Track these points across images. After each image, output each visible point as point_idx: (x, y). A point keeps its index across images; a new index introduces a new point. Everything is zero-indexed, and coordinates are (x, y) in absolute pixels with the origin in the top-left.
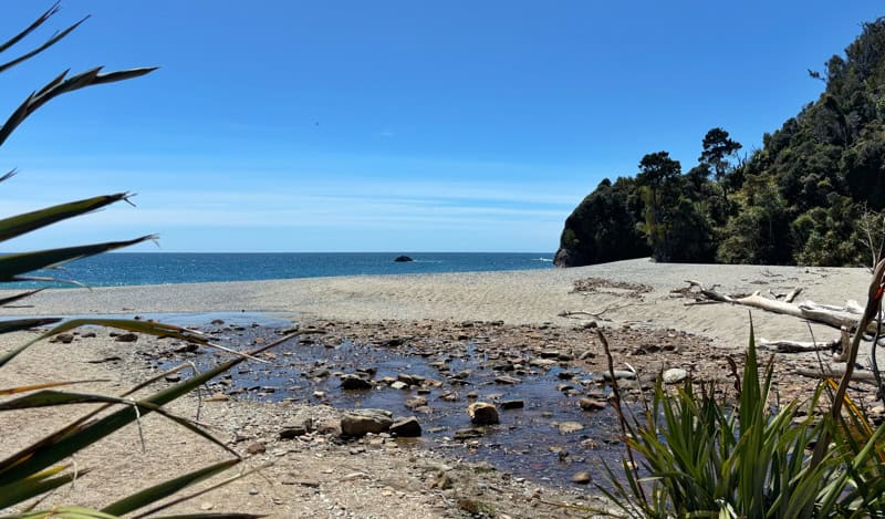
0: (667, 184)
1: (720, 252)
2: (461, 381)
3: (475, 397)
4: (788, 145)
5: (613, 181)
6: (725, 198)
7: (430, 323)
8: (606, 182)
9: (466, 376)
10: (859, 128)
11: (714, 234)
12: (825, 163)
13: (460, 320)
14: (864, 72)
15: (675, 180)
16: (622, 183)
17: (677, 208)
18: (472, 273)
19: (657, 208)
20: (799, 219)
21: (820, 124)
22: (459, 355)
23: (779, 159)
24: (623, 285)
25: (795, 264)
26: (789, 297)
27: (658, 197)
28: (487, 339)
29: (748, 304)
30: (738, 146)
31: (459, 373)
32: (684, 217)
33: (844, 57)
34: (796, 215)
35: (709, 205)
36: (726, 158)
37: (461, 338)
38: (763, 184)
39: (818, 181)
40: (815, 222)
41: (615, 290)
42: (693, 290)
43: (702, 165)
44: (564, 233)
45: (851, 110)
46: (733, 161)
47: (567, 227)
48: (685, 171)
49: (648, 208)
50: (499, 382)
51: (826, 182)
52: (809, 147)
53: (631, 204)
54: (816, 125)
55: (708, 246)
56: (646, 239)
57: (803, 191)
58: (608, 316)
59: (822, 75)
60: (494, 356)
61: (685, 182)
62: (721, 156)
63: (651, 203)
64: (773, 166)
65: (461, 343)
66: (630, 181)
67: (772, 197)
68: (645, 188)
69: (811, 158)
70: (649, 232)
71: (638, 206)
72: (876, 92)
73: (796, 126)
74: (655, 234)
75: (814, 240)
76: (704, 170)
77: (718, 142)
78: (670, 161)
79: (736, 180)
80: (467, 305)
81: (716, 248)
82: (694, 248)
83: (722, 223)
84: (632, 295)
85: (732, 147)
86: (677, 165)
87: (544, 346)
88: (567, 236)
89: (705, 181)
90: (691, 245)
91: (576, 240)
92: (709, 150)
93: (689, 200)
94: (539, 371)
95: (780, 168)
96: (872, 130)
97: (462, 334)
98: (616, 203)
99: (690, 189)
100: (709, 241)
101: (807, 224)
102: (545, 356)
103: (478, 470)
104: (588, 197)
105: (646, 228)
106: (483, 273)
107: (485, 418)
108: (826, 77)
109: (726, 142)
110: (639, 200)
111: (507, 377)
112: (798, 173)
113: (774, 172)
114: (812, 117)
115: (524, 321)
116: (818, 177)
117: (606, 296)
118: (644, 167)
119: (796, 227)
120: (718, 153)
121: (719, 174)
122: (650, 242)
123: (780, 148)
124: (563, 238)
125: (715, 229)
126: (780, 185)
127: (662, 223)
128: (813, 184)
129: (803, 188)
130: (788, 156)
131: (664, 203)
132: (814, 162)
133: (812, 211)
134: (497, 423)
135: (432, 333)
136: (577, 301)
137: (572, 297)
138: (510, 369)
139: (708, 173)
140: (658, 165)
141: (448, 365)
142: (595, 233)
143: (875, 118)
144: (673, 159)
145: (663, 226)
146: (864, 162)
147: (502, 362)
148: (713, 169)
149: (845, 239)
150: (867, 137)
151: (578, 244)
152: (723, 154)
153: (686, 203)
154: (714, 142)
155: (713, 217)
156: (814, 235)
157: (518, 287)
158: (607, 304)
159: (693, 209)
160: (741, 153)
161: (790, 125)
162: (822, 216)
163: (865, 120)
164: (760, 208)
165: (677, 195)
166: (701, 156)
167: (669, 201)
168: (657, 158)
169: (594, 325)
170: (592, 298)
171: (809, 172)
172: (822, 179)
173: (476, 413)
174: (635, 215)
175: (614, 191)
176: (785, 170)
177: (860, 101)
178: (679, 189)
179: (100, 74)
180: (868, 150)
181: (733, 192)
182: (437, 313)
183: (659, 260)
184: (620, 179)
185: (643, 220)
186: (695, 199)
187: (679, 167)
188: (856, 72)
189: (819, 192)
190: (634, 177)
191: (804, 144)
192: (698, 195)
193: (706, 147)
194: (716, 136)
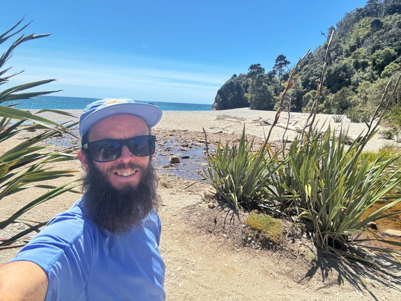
0: (259, 78)
1: (275, 107)
2: (168, 149)
3: (173, 155)
4: (308, 64)
5: (238, 76)
6: (280, 84)
7: (159, 130)
8: (235, 75)
9: (170, 148)
10: (335, 58)
11: (274, 99)
12: (319, 72)
13: (171, 129)
14: (342, 34)
15: (262, 76)
16: (241, 76)
17: (261, 88)
18: (178, 111)
19: (253, 87)
20: (307, 94)
21: (321, 56)
22: (169, 141)
23: (303, 69)
24: (235, 118)
25: (302, 112)
26: (293, 124)
27: (254, 83)
28: (181, 136)
29: (279, 126)
30: (289, 63)
31: (168, 147)
32: (263, 92)
33: (336, 27)
34: (306, 92)
35: (274, 87)
36: (284, 68)
37: (171, 135)
38: (295, 80)
39: (316, 79)
40: (312, 96)
41: (232, 120)
42: (260, 120)
43: (274, 70)
44: (217, 96)
45: (334, 50)
46: (286, 69)
47: (218, 94)
48: (266, 72)
49: (250, 87)
50: (182, 150)
51: (319, 80)
52: (315, 65)
53: (244, 85)
54: (319, 56)
55: (271, 104)
56: (248, 100)
57: (310, 83)
58: (227, 129)
59: (326, 34)
60: (182, 142)
61: (266, 77)
62: (281, 67)
63: (251, 85)
64: (300, 72)
65: (171, 137)
66: (244, 76)
67: (298, 85)
68: (250, 79)
69: (315, 70)
70: (249, 98)
71: (247, 86)
72: (344, 43)
73: (312, 56)
74: (252, 98)
75: (310, 103)
76: (274, 72)
77: (282, 60)
78: (261, 68)
79: (286, 77)
80: (174, 123)
81: (274, 105)
82: (266, 104)
83: (278, 95)
84: (237, 122)
85: (286, 63)
86: (263, 70)
87: (201, 139)
88: (218, 97)
89: (274, 77)
90: (265, 104)
91: (221, 100)
92: (278, 64)
93: (266, 85)
94: (198, 147)
95: (303, 73)
96: (339, 59)
97: (171, 134)
98: (238, 85)
99: (267, 80)
100: (272, 102)
101: (309, 96)
102: (200, 142)
103: (169, 176)
104: (227, 82)
105: (248, 96)
106: (182, 111)
107: (175, 161)
108: (327, 35)
109: (284, 60)
110: (247, 84)
111: (185, 148)
112: (309, 76)
113: (300, 75)
114: (319, 52)
115: (196, 130)
116: (316, 78)
117: (228, 122)
118: (250, 70)
119: (304, 97)
120: (281, 65)
121: (280, 74)
122: (249, 101)
123: (304, 65)
124: (216, 99)
125: (275, 97)
126: (302, 80)
127: (254, 93)
128: (314, 81)
129: (310, 82)
130: (307, 68)
131: (256, 85)
132: (316, 71)
133: (311, 91)
134: (179, 162)
135: (159, 133)
136: (217, 123)
137: (215, 122)
138: (187, 146)
139: (275, 74)
140: (256, 69)
141: (164, 144)
142: (228, 97)
143: (342, 54)
144: (262, 67)
145: (255, 95)
146: (334, 73)
147: (185, 144)
148: (278, 73)
149: (321, 103)
150: (337, 62)
151: (221, 101)
152: (283, 66)
153: (265, 86)
154: (280, 60)
155: (275, 92)
156: (311, 101)
157: (195, 117)
158: (228, 125)
159: (267, 88)
160: (289, 66)
161: (310, 56)
162: (315, 93)
163: (338, 55)
164: (292, 89)
165: (262, 82)
166: (274, 66)
167: (258, 85)
168: (256, 66)
169: (221, 132)
170: (223, 122)
171: (313, 75)
172: (318, 79)
173: (172, 159)
174: (245, 90)
175: (238, 79)
176: (305, 74)
177: (338, 46)
178: (263, 80)
179: (34, 36)
180: (336, 68)
181: (284, 82)
182: (163, 126)
183: (252, 109)
184: (241, 74)
185: (248, 92)
186: (269, 84)
187: (264, 70)
188: (339, 34)
189: (315, 84)
190: (246, 74)
191: (314, 63)
192: (270, 83)
193: (277, 62)
194: (281, 58)
